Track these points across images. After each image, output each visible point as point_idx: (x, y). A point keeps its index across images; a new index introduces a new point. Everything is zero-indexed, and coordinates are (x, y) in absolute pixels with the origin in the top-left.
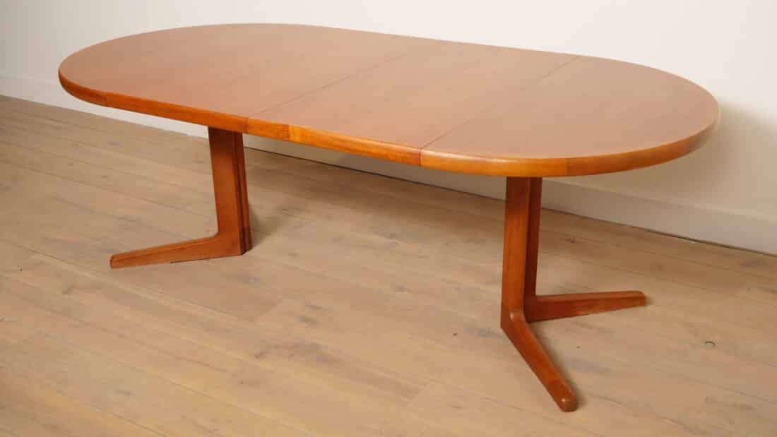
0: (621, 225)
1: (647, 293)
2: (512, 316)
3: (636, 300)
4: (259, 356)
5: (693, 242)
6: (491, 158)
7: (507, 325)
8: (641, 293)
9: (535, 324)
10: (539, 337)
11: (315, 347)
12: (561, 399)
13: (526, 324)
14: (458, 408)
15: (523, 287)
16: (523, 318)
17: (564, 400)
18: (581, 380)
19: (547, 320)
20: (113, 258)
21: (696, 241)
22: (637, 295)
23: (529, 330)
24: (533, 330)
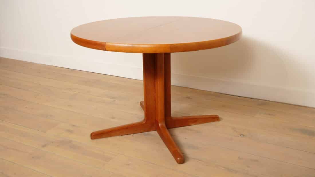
1: (220, 116)
2: (160, 125)
3: (215, 118)
4: (44, 146)
8: (217, 116)
9: (171, 129)
12: (177, 158)
13: (167, 130)
16: (164, 125)
17: (178, 159)
18: (188, 152)
20: (91, 134)
22: (215, 116)
23: (168, 133)
24: (170, 133)
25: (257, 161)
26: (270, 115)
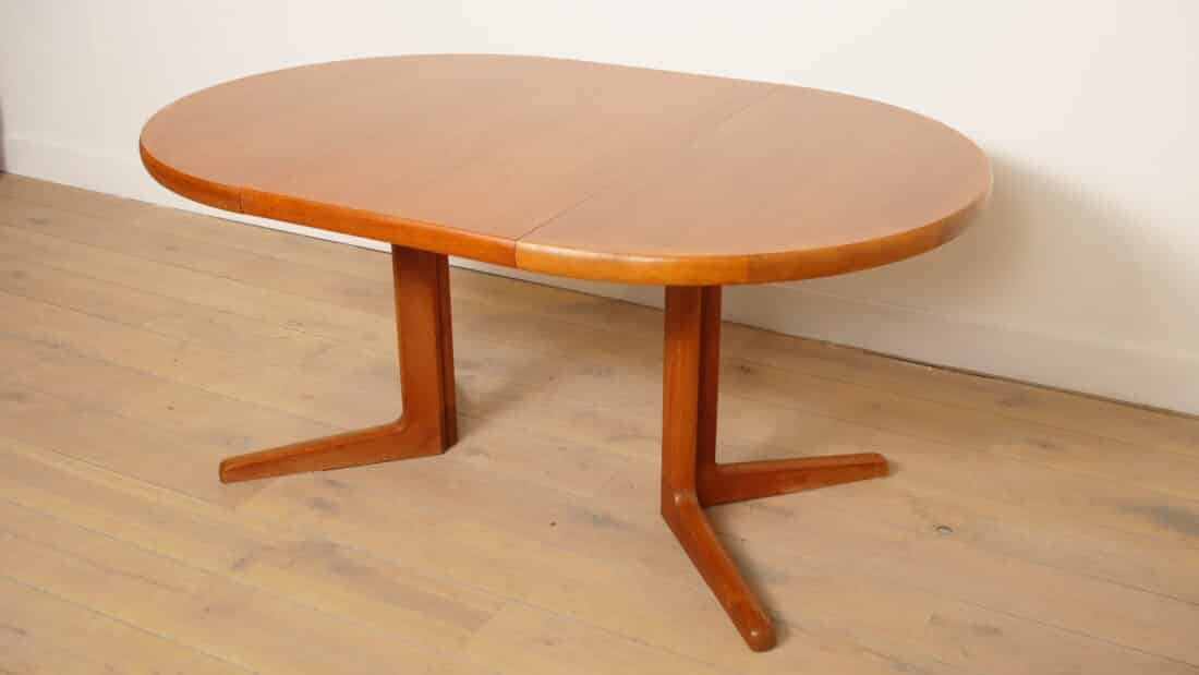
0: (823, 343)
1: (888, 455)
2: (677, 499)
3: (872, 467)
4: (239, 565)
5: (930, 369)
6: (629, 255)
7: (670, 513)
8: (877, 455)
9: (713, 509)
10: (720, 533)
11: (329, 549)
12: (750, 632)
13: (699, 512)
14: (549, 643)
15: (694, 452)
16: (694, 499)
17: (754, 634)
19: (735, 501)
20: (223, 465)
21: (933, 366)
22: (873, 459)
23: (706, 525)
24: (714, 526)
25: (996, 631)
26: (1044, 446)
